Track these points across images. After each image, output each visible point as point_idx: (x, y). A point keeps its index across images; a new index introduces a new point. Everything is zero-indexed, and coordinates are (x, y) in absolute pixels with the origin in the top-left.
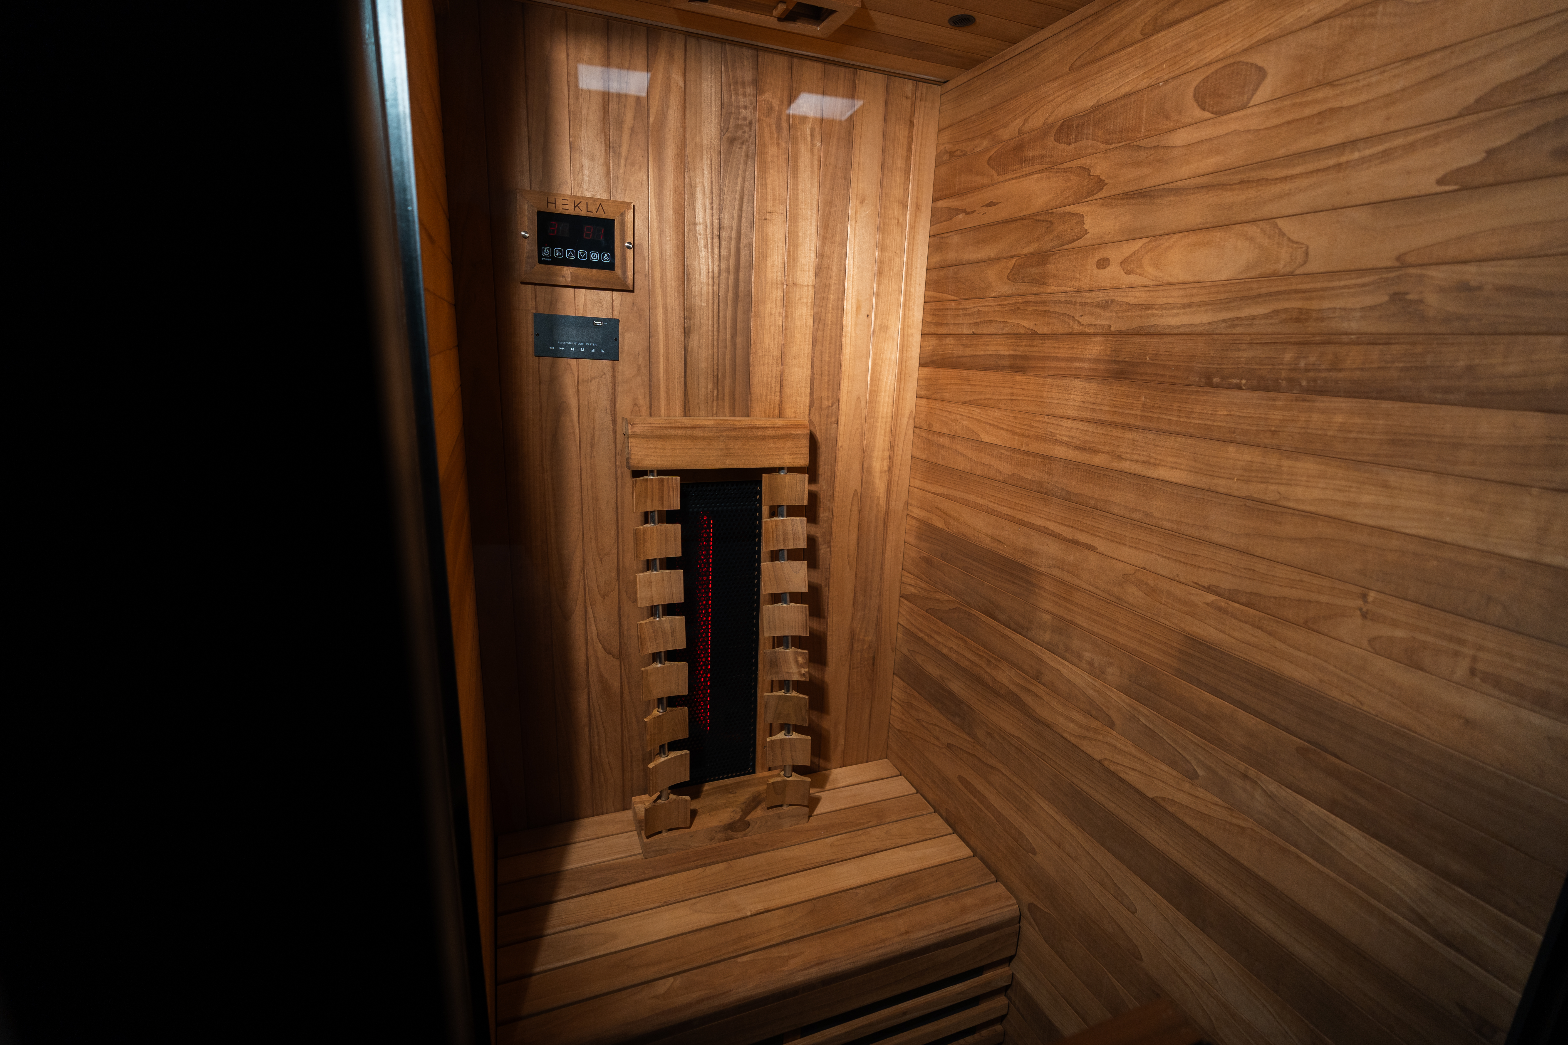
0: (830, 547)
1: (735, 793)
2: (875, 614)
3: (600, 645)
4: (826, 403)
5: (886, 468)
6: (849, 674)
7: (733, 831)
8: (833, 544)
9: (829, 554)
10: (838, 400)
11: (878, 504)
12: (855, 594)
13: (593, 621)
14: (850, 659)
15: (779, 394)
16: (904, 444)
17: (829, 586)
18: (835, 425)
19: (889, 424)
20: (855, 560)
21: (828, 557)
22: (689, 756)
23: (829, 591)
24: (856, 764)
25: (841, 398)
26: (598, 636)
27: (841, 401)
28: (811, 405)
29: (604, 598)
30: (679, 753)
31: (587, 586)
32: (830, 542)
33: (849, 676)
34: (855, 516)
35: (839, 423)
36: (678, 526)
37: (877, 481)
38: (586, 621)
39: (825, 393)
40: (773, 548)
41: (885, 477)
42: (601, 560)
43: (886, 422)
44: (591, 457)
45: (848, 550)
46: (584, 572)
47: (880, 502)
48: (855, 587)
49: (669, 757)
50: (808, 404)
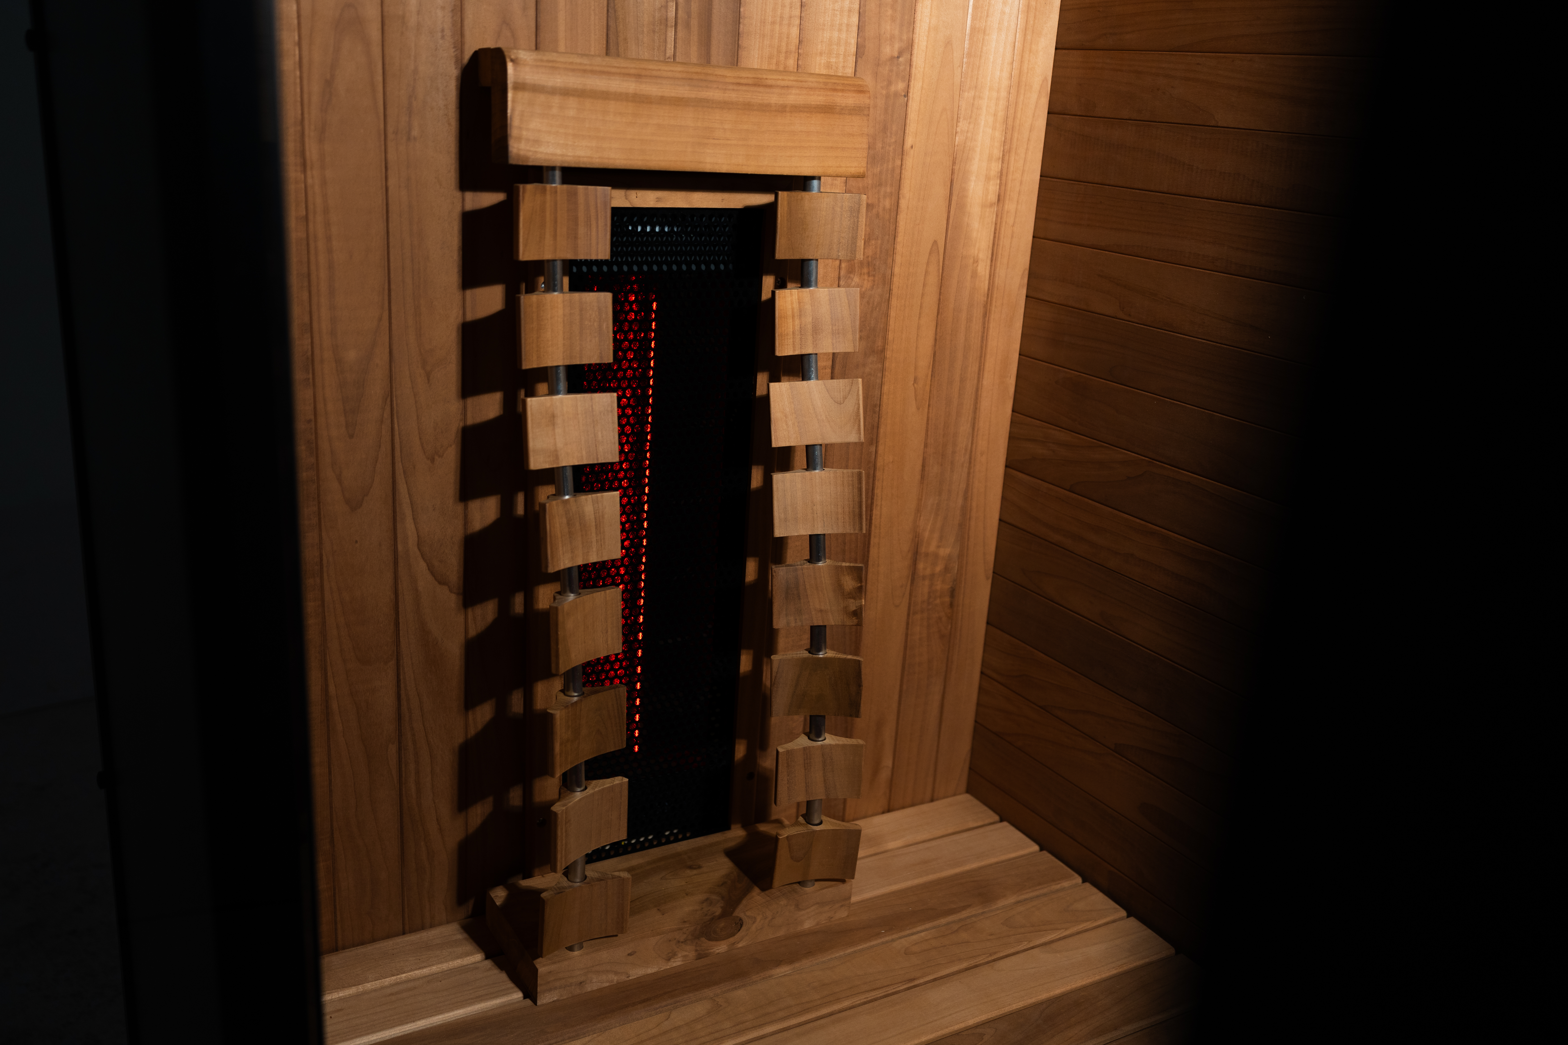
0: (883, 360)
1: (700, 867)
2: (960, 501)
3: (423, 565)
4: (888, 51)
5: (992, 197)
6: (908, 624)
7: (710, 940)
8: (888, 354)
9: (880, 375)
10: (910, 46)
11: (974, 274)
12: (924, 459)
13: (408, 512)
14: (910, 595)
15: (797, 22)
16: (1027, 149)
17: (877, 442)
18: (902, 100)
19: (1002, 103)
20: (928, 388)
21: (879, 381)
22: (626, 787)
23: (876, 452)
24: (913, 805)
25: (916, 41)
26: (419, 544)
27: (916, 46)
28: (859, 53)
29: (433, 460)
30: (608, 783)
31: (397, 433)
32: (883, 350)
33: (907, 629)
34: (931, 300)
35: (910, 95)
36: (606, 298)
37: (975, 224)
38: (394, 512)
39: (888, 28)
40: (794, 350)
41: (990, 216)
42: (428, 375)
43: (998, 99)
44: (409, 139)
45: (916, 368)
46: (392, 401)
47: (979, 268)
48: (926, 446)
49: (589, 791)
50: (853, 49)
